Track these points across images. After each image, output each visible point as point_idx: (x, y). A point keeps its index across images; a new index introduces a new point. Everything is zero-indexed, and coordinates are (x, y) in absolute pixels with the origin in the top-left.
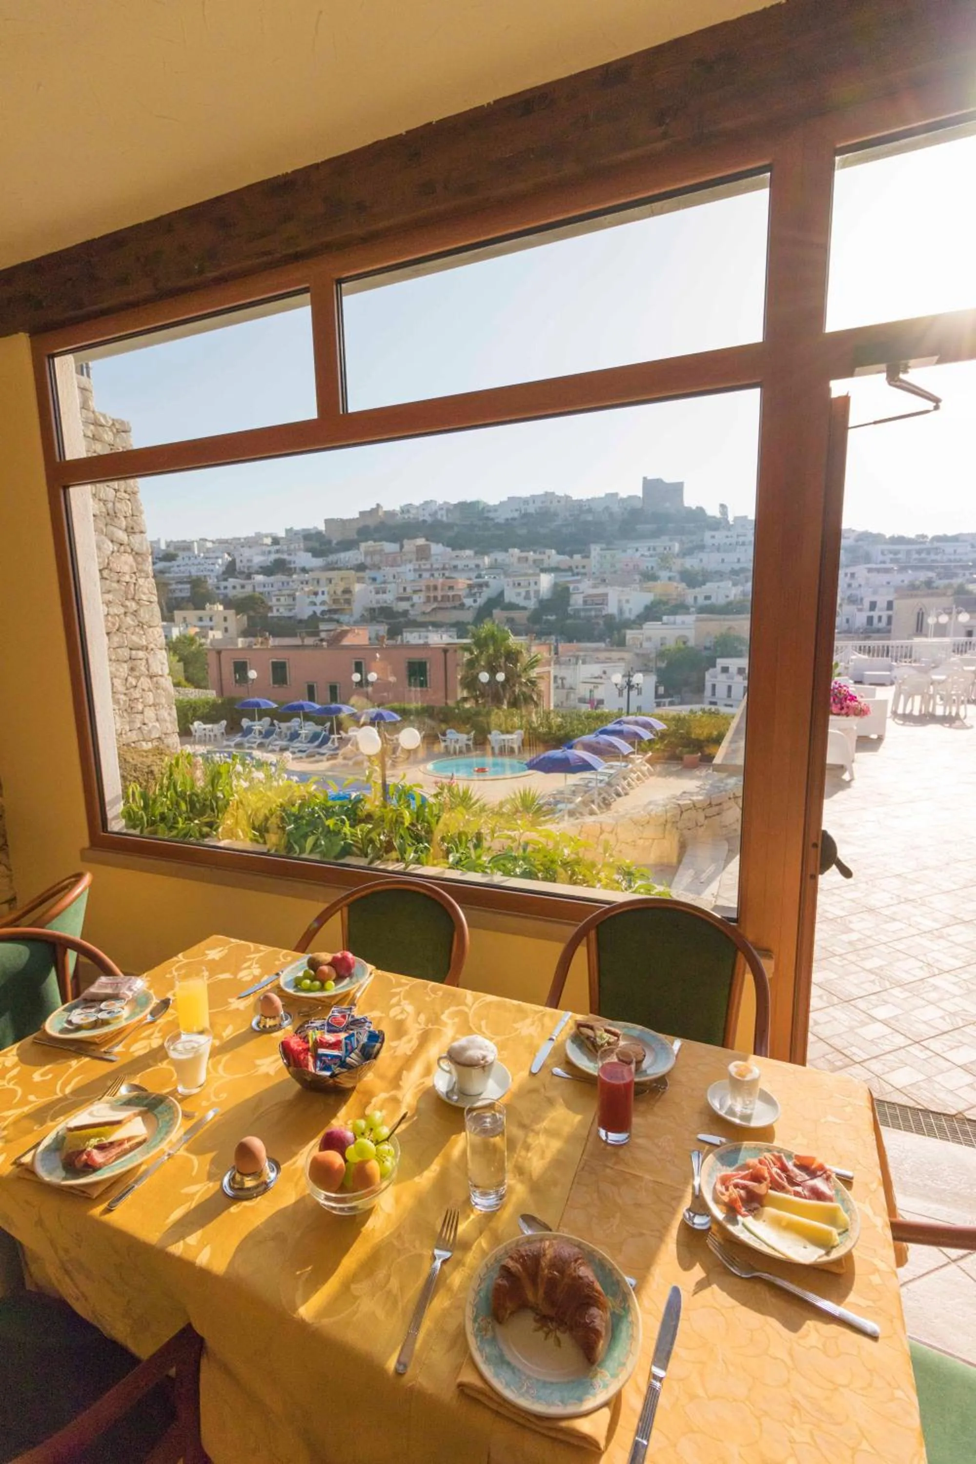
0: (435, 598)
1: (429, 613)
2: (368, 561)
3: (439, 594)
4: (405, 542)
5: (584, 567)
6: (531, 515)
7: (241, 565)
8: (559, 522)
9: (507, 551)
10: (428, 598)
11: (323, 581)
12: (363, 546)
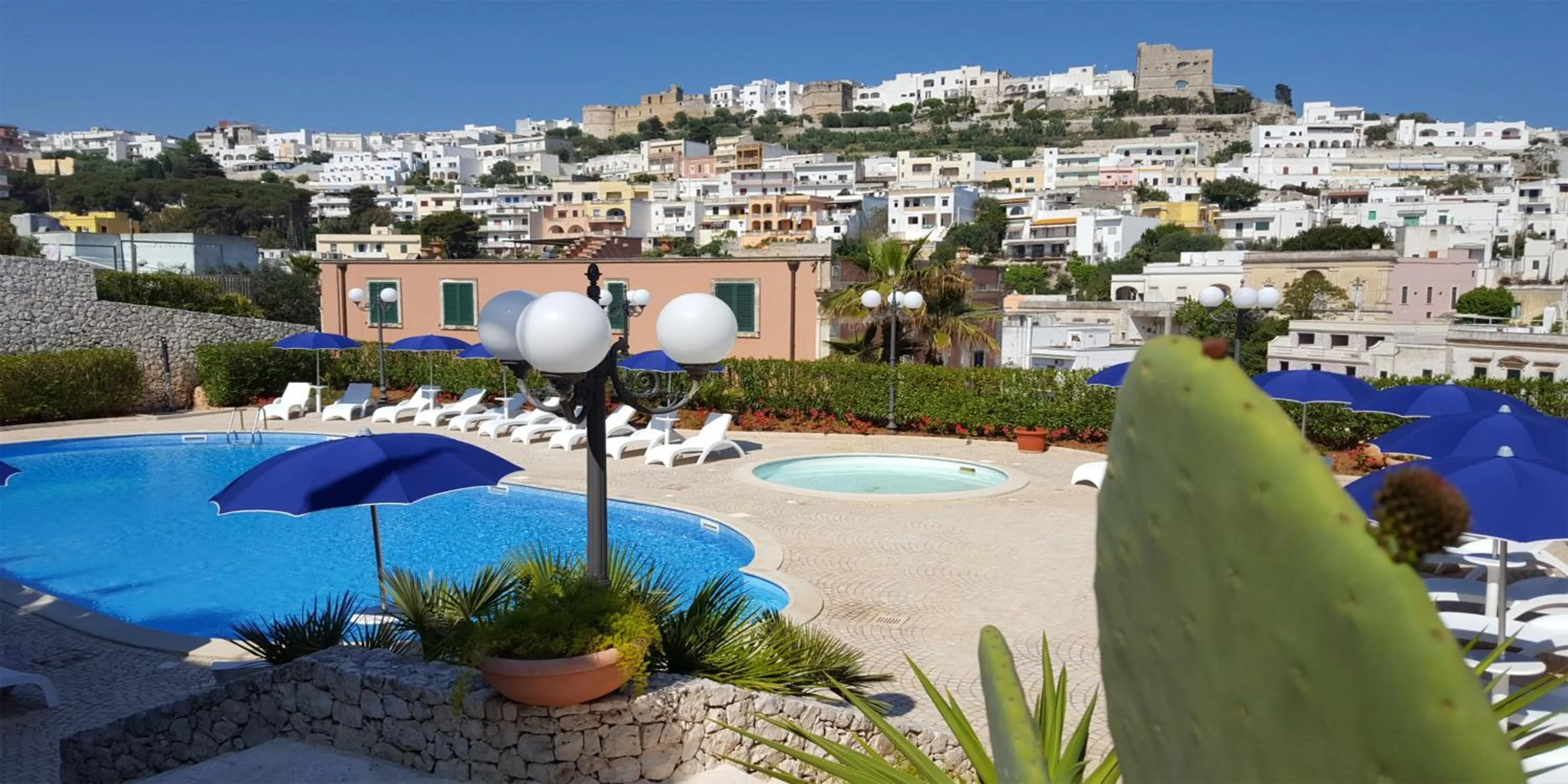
0: (768, 225)
1: (756, 247)
2: (655, 169)
3: (775, 218)
4: (719, 141)
5: (1030, 180)
6: (937, 103)
7: (439, 171)
8: (984, 111)
9: (894, 155)
10: (756, 225)
11: (577, 199)
12: (646, 146)
